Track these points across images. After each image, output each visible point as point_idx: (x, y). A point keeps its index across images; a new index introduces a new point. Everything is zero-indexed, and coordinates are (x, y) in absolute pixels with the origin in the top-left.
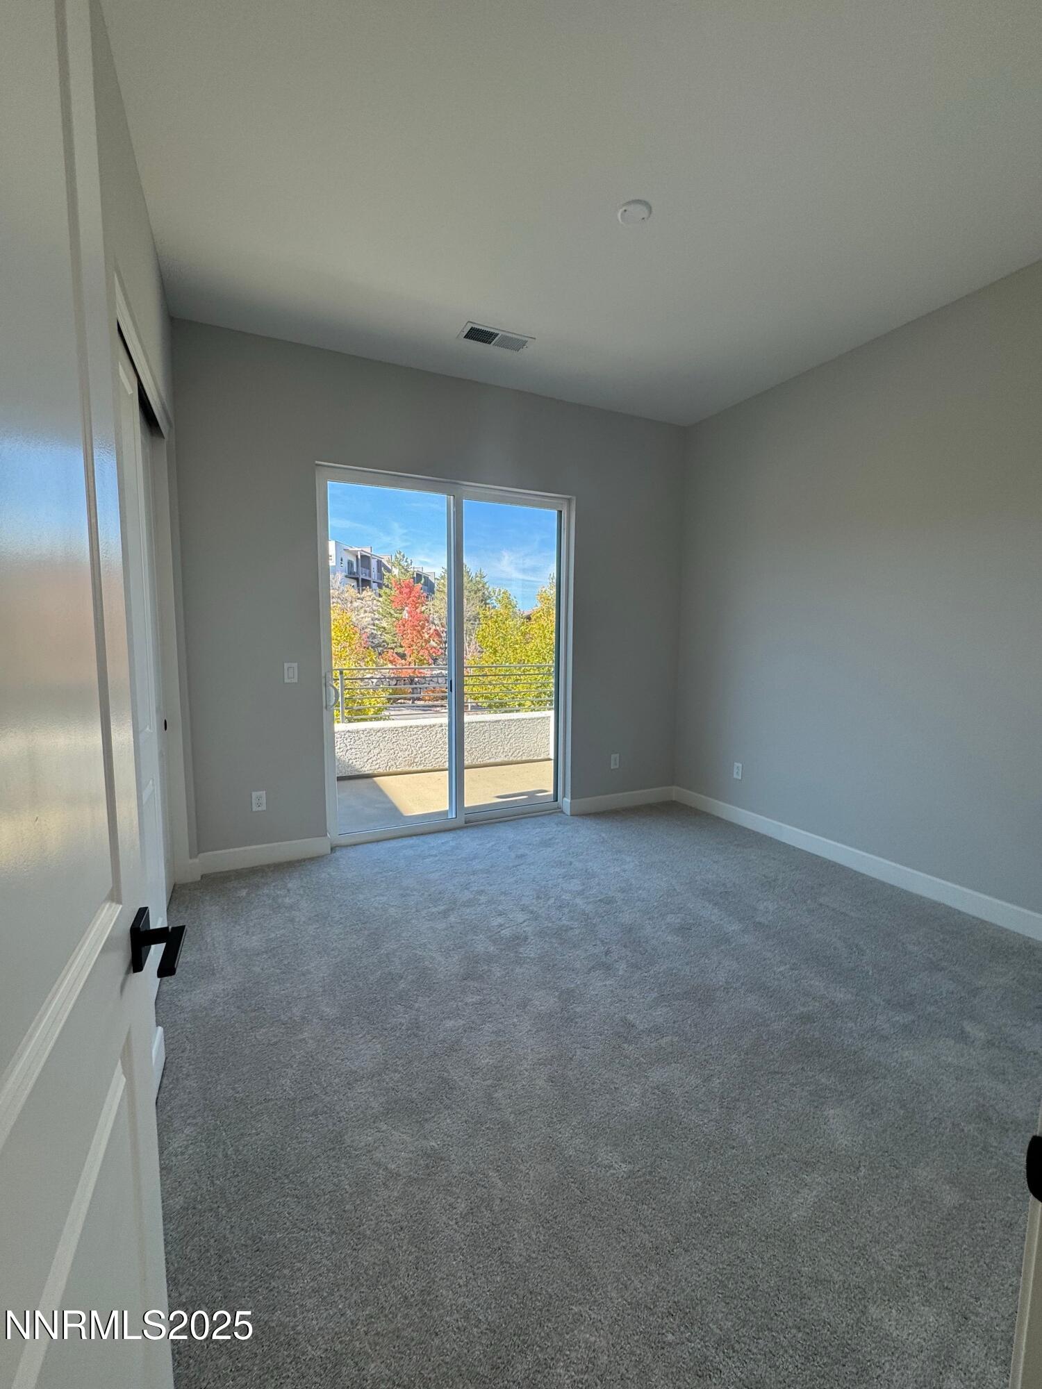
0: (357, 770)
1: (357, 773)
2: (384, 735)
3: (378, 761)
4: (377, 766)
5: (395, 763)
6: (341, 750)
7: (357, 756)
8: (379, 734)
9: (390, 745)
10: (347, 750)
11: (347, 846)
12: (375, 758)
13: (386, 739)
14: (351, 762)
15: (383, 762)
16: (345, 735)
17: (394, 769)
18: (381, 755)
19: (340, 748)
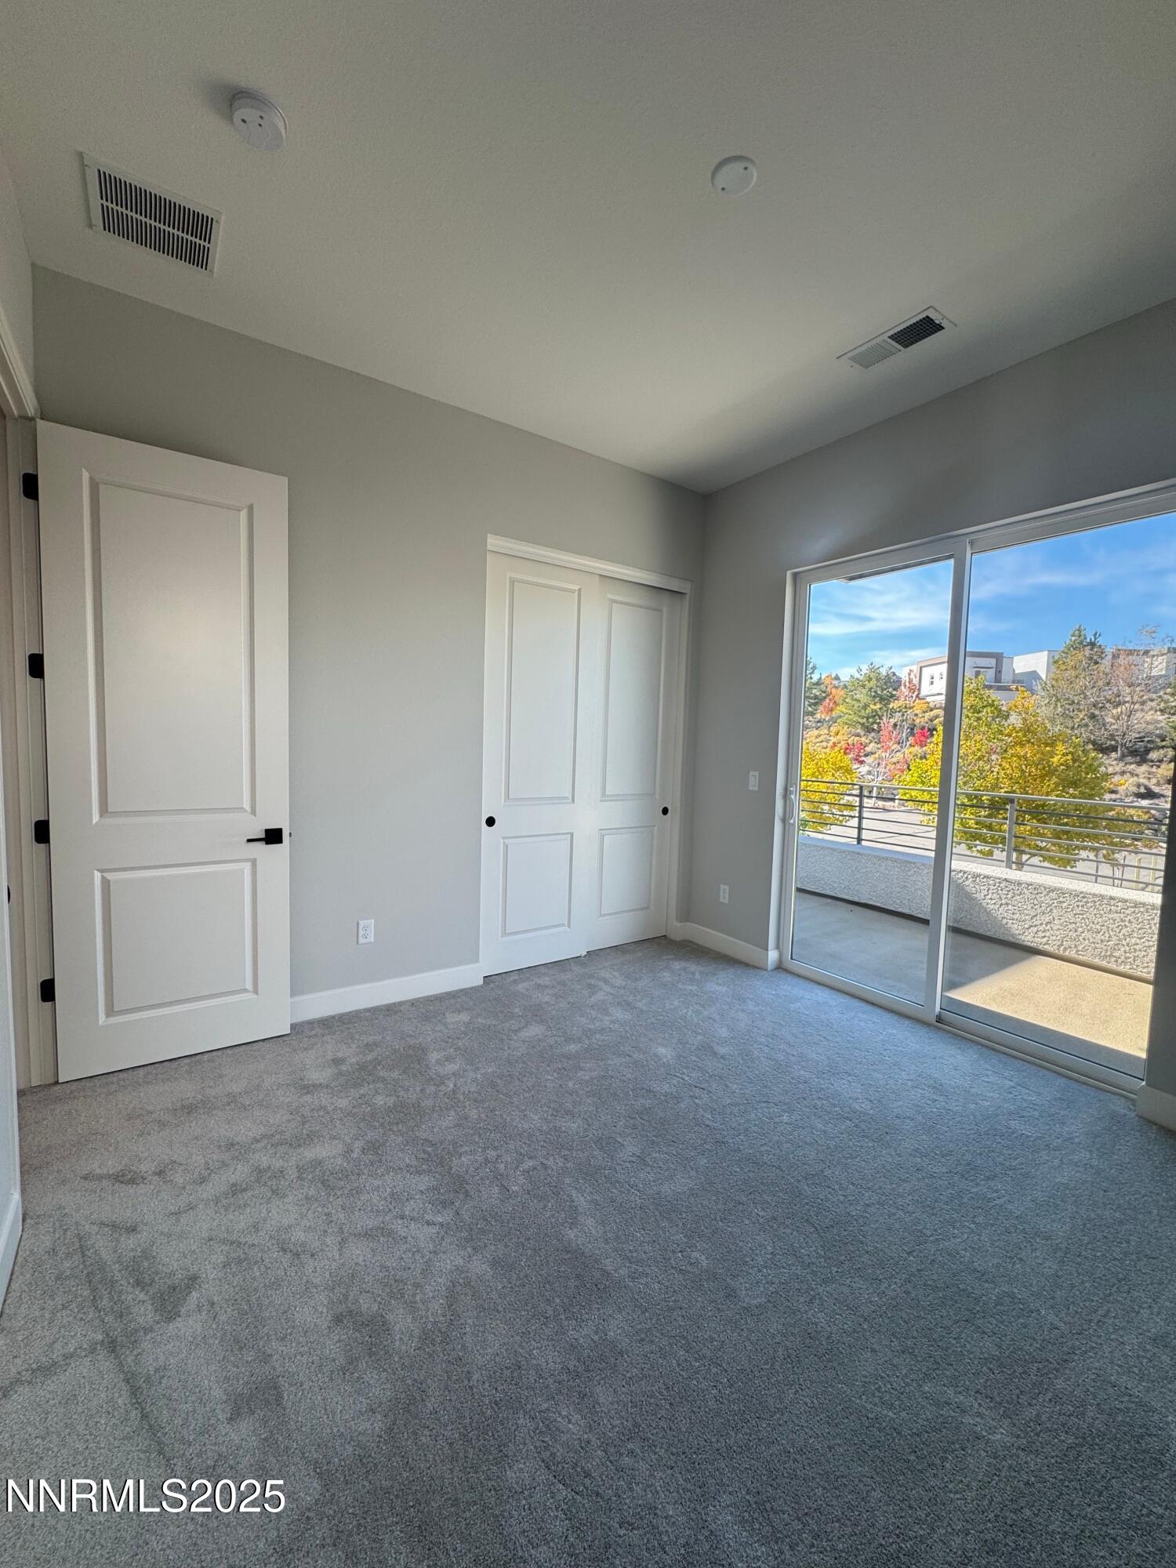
0: (1013, 936)
1: (1011, 939)
2: (1061, 899)
3: (1047, 934)
4: (1045, 940)
5: (1076, 946)
6: (994, 902)
7: (1015, 917)
8: (1053, 895)
9: (1070, 915)
10: (1001, 905)
11: (799, 976)
12: (1041, 928)
13: (1064, 905)
14: (1005, 921)
15: (1054, 938)
16: (1000, 883)
17: (1072, 954)
18: (1052, 925)
19: (991, 899)
